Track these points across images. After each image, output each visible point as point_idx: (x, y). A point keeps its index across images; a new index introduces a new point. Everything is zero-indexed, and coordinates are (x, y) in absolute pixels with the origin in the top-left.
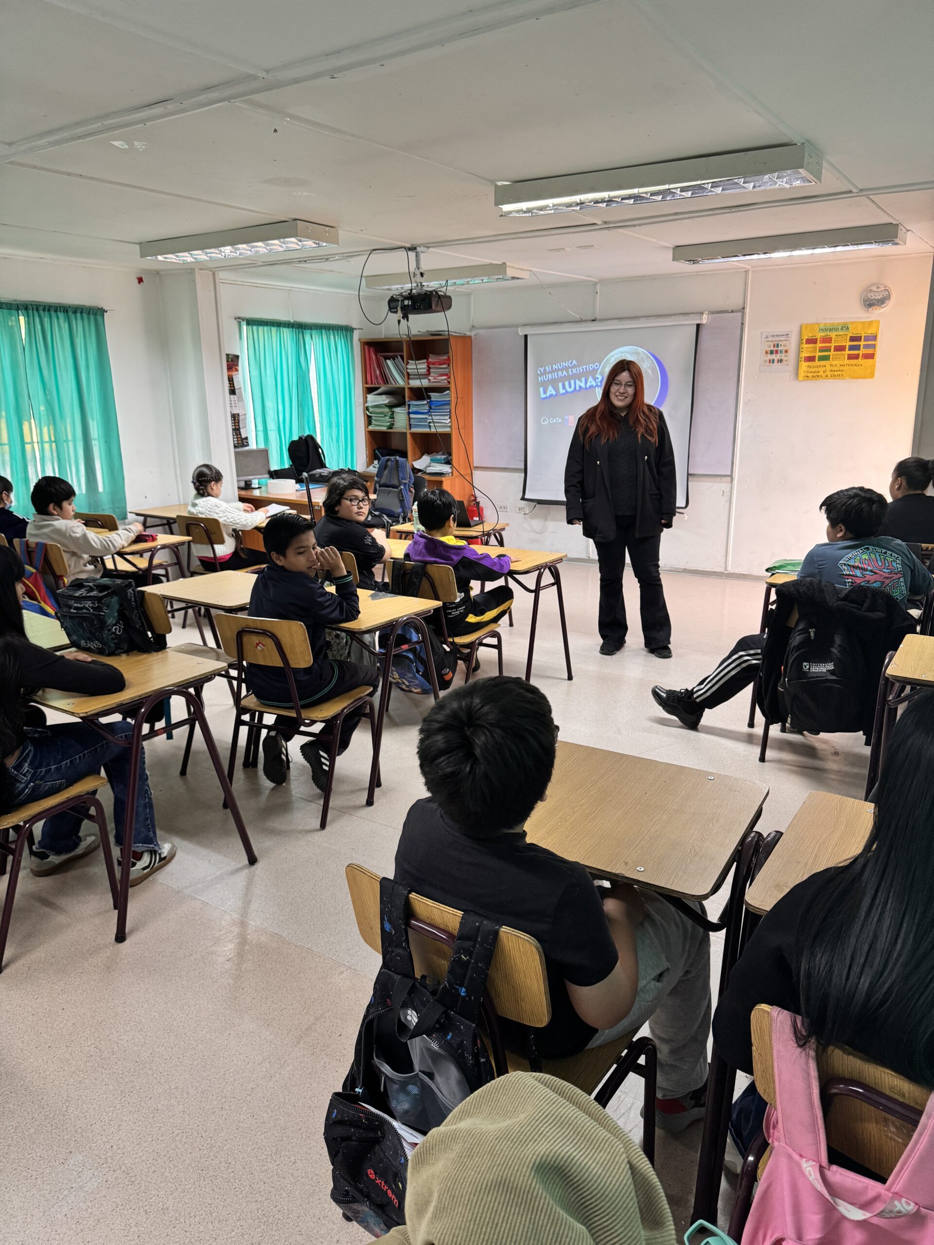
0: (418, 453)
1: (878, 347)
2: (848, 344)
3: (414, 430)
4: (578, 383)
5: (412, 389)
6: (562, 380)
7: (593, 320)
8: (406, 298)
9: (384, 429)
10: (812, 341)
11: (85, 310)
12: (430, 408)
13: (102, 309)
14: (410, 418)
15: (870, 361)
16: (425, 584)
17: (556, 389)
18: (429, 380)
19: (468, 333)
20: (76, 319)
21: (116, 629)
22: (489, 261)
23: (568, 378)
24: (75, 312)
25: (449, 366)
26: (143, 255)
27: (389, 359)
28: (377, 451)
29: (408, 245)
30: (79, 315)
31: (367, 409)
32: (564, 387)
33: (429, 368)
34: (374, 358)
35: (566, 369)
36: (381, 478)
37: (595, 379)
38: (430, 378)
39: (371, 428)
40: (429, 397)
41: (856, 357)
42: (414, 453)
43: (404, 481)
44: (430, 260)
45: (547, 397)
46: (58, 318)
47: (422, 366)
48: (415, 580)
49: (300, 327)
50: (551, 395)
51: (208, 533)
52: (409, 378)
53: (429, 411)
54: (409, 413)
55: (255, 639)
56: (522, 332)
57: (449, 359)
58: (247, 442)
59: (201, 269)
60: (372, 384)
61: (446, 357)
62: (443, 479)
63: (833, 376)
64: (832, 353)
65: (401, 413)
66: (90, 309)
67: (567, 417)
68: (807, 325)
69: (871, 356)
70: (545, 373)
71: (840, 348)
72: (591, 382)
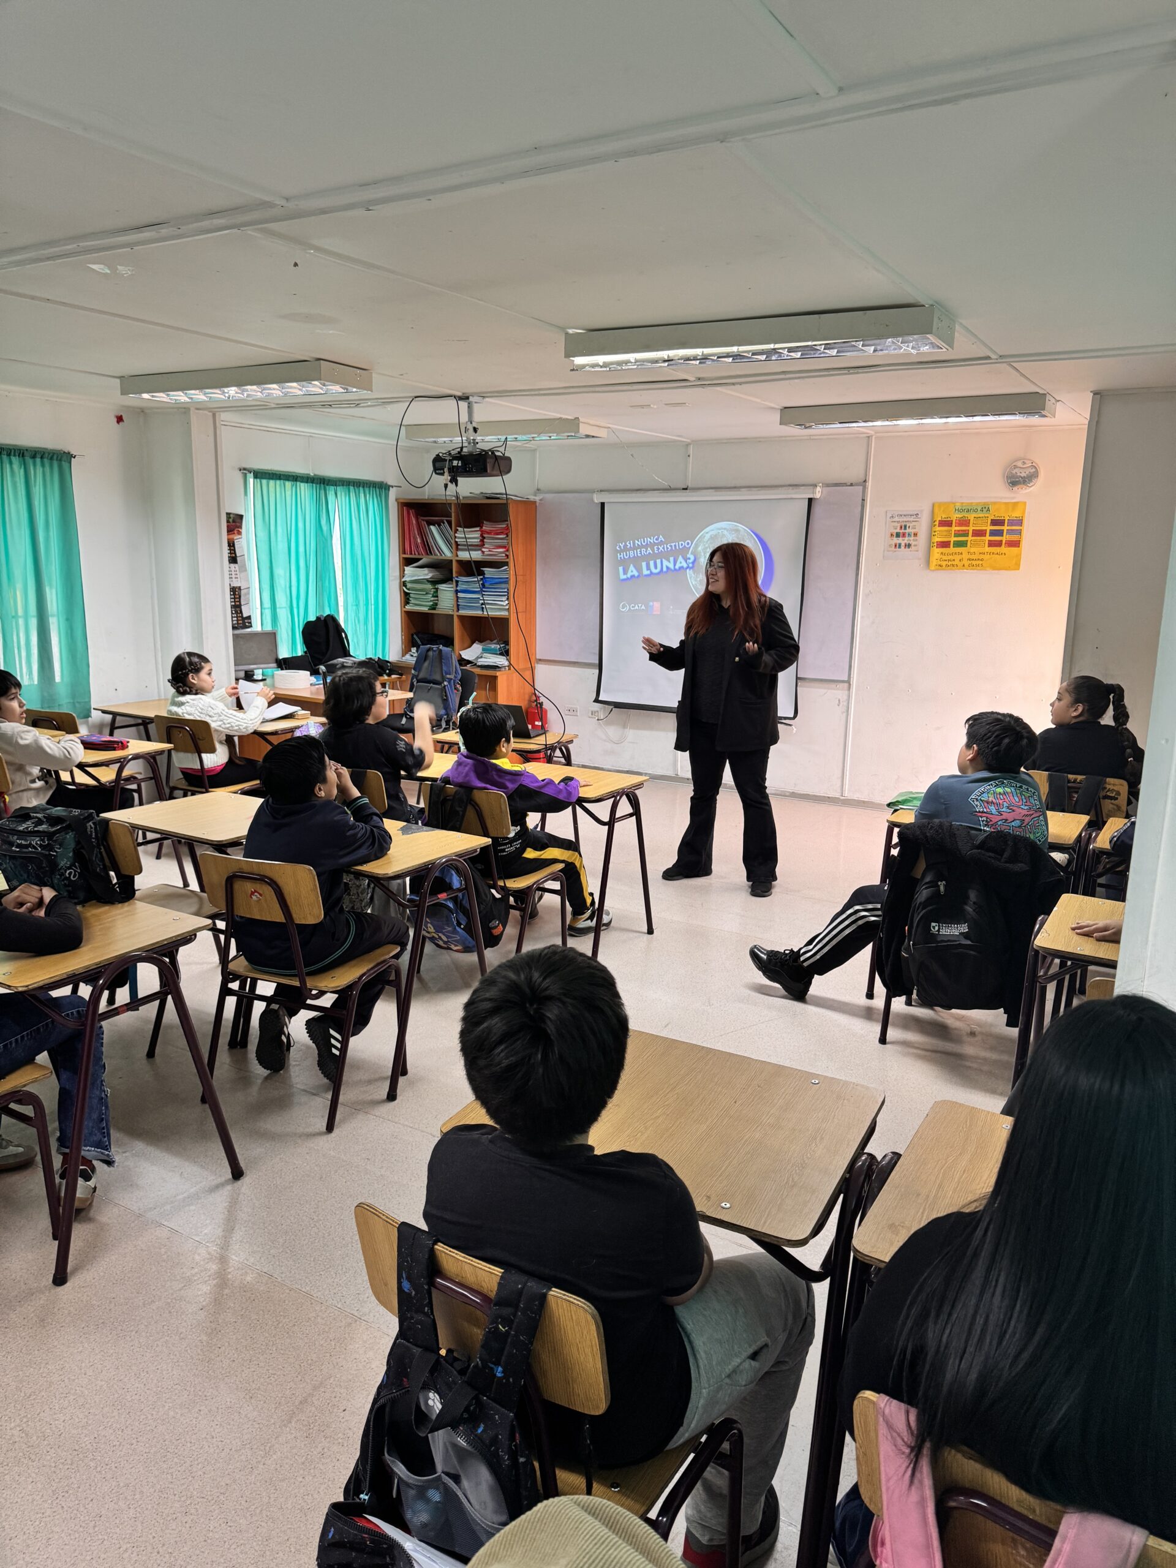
0: (468, 641)
1: (1024, 533)
2: (989, 528)
3: (462, 612)
4: (665, 563)
5: (461, 563)
6: (647, 558)
7: (684, 489)
8: (455, 458)
9: (425, 609)
10: (946, 523)
11: (47, 455)
12: (483, 585)
13: (69, 453)
14: (457, 597)
15: (1014, 550)
16: (470, 813)
17: (639, 570)
18: (483, 552)
19: (532, 498)
20: (35, 465)
21: (70, 874)
22: (558, 416)
23: (654, 557)
24: (34, 457)
25: (507, 536)
26: (124, 392)
27: (434, 525)
28: (415, 636)
29: (459, 394)
30: (38, 460)
31: (404, 584)
32: (648, 568)
33: (483, 538)
34: (414, 522)
35: (652, 545)
36: (419, 671)
37: (686, 559)
38: (483, 550)
39: (408, 607)
40: (483, 573)
41: (998, 544)
42: (462, 640)
43: (448, 676)
44: (484, 412)
45: (627, 579)
46: (11, 463)
47: (473, 535)
48: (458, 809)
49: (322, 482)
50: (633, 576)
51: (194, 738)
52: (457, 549)
53: (482, 591)
54: (457, 592)
55: (249, 886)
56: (598, 499)
57: (507, 528)
58: (250, 623)
59: (197, 409)
60: (411, 554)
61: (504, 526)
62: (498, 674)
63: (970, 566)
64: (970, 538)
65: (446, 592)
66: (54, 454)
67: (651, 603)
68: (941, 504)
69: (1016, 544)
70: (626, 549)
71: (979, 533)
72: (681, 562)
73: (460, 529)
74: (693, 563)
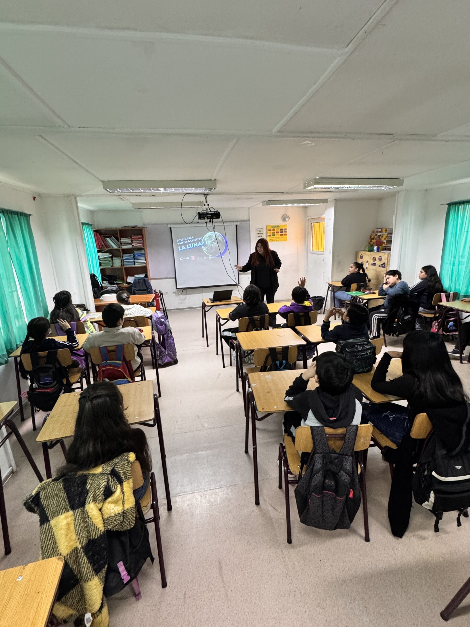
1: (287, 232)
2: (280, 231)
3: (125, 266)
4: (195, 245)
5: (122, 250)
6: (188, 243)
7: (197, 223)
9: (108, 267)
10: (270, 230)
13: (28, 214)
15: (285, 236)
17: (186, 247)
18: (133, 245)
20: (21, 218)
23: (191, 243)
24: (20, 215)
27: (108, 238)
31: (99, 259)
32: (189, 246)
33: (132, 241)
34: (100, 237)
35: (189, 240)
39: (102, 267)
40: (133, 252)
41: (282, 235)
45: (182, 250)
47: (128, 240)
50: (184, 249)
52: (121, 245)
53: (134, 258)
54: (123, 260)
56: (169, 226)
57: (142, 237)
59: (73, 195)
60: (101, 248)
63: (277, 241)
64: (275, 234)
65: (117, 260)
67: (191, 257)
68: (268, 226)
70: (180, 241)
71: (277, 232)
72: (200, 244)
73: (121, 238)
74: (204, 244)
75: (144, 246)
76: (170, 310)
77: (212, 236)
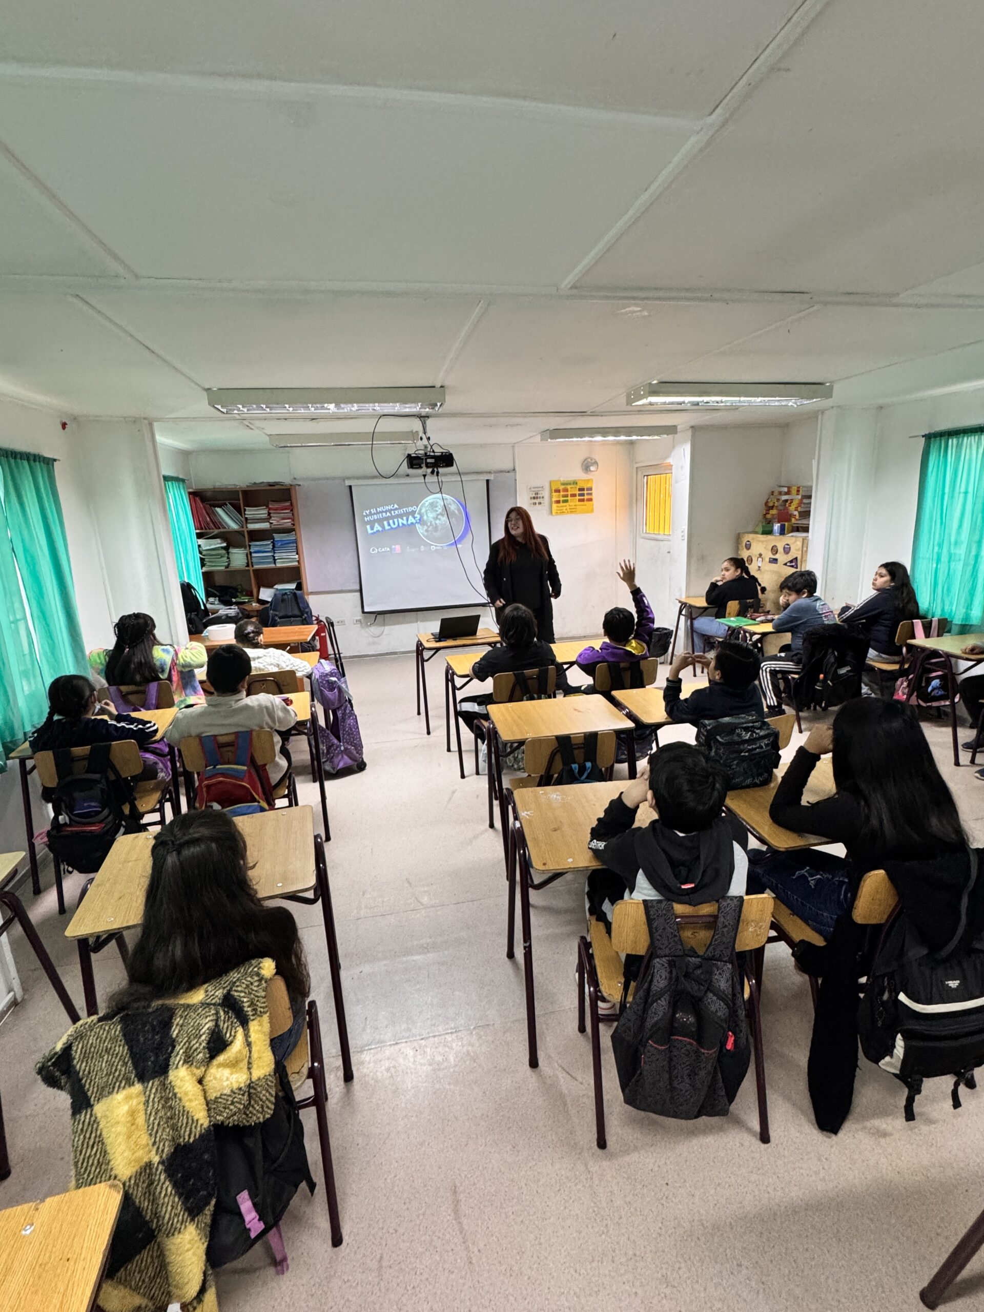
1: (593, 495)
2: (578, 492)
3: (256, 567)
4: (400, 521)
5: (249, 532)
6: (387, 519)
7: (406, 475)
9: (220, 569)
10: (558, 491)
12: (274, 546)
13: (51, 458)
14: (250, 557)
15: (590, 503)
17: (382, 526)
18: (271, 523)
20: (35, 466)
23: (392, 517)
24: (35, 461)
25: (292, 511)
27: (218, 507)
28: (210, 589)
31: (201, 552)
32: (389, 525)
33: (269, 514)
34: (202, 506)
35: (390, 511)
37: (414, 518)
38: (271, 521)
39: (206, 569)
40: (272, 538)
41: (583, 500)
45: (374, 533)
47: (262, 512)
50: (378, 531)
52: (246, 523)
53: (273, 550)
54: (250, 553)
56: (348, 483)
57: (291, 505)
59: (144, 419)
60: (203, 529)
61: (289, 504)
63: (571, 512)
64: (569, 498)
65: (239, 554)
67: (393, 547)
68: (554, 481)
69: (590, 500)
70: (370, 514)
71: (573, 495)
72: (411, 520)
73: (247, 508)
74: (420, 520)
75: (294, 525)
76: (350, 657)
77: (437, 502)
